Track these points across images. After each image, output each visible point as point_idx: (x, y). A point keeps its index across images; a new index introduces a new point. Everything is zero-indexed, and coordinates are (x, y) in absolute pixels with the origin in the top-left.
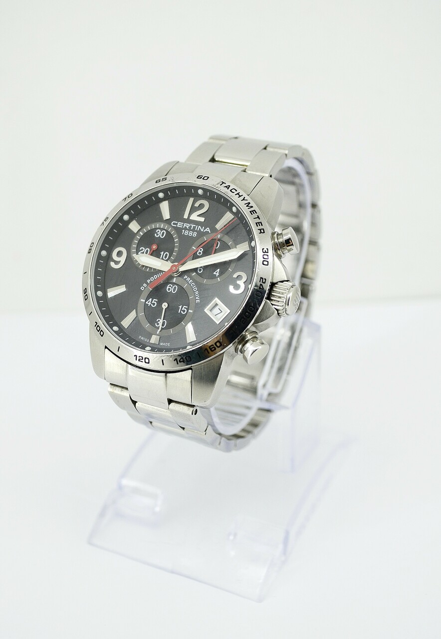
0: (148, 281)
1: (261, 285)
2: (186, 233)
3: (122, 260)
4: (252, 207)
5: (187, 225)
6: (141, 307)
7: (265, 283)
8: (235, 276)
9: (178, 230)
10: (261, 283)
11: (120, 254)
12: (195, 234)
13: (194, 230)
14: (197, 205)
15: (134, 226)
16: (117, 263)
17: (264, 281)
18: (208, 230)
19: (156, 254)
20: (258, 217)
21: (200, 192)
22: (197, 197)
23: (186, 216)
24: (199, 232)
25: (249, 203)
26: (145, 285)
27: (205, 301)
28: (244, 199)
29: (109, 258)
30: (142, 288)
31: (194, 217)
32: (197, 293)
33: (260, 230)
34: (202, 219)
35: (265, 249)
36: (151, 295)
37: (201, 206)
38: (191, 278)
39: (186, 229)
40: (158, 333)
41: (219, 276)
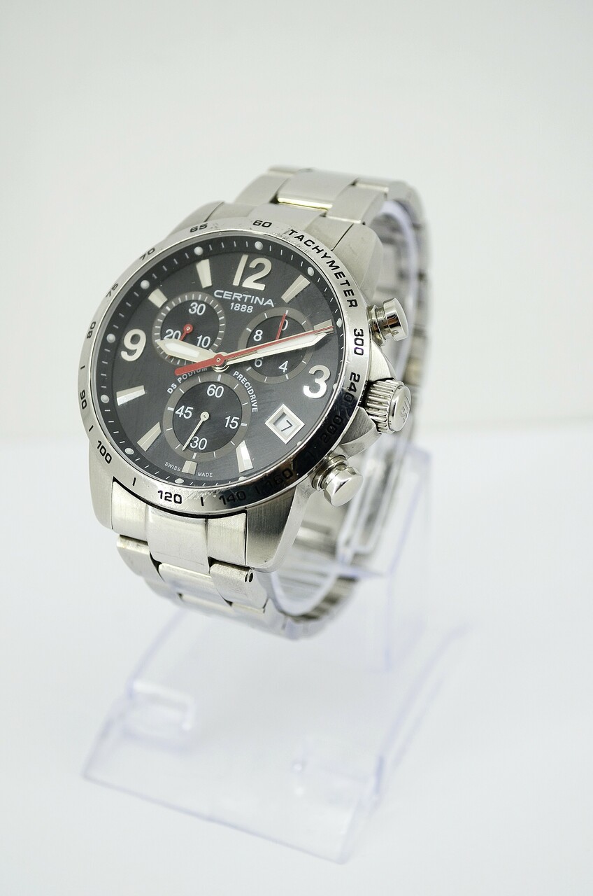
0: (179, 380)
1: (352, 384)
2: (237, 307)
3: (140, 348)
4: (338, 267)
5: (238, 296)
6: (168, 419)
7: (358, 381)
8: (312, 371)
9: (225, 304)
10: (353, 381)
11: (135, 339)
12: (250, 309)
13: (248, 303)
14: (253, 265)
15: (157, 298)
16: (131, 352)
17: (357, 379)
18: (270, 302)
19: (190, 339)
20: (347, 283)
21: (258, 245)
22: (254, 253)
23: (236, 283)
24: (257, 306)
25: (333, 262)
26: (174, 386)
27: (266, 410)
28: (325, 256)
29: (119, 345)
30: (170, 391)
31: (249, 283)
32: (254, 397)
33: (351, 301)
34: (261, 287)
35: (358, 331)
36: (184, 401)
37: (260, 267)
38: (245, 375)
39: (236, 301)
40: (194, 458)
41: (287, 372)
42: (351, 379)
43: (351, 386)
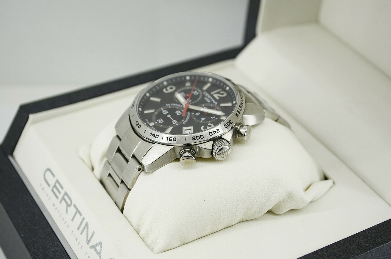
0: (172, 104)
1: (215, 131)
2: (206, 99)
3: (170, 91)
4: (242, 105)
5: (209, 97)
6: (159, 110)
7: (218, 132)
8: (209, 124)
9: (204, 96)
10: (216, 131)
11: (171, 88)
12: (209, 101)
13: (210, 100)
14: (221, 92)
15: (188, 84)
16: (167, 90)
17: (218, 131)
18: (216, 103)
19: (186, 98)
20: (241, 110)
21: (228, 88)
22: (224, 90)
23: (212, 93)
24: (211, 102)
25: (243, 103)
26: (169, 105)
27: (187, 125)
28: (242, 101)
29: (166, 87)
30: (167, 105)
31: (216, 96)
32: (187, 120)
33: (237, 114)
34: (218, 98)
35: (231, 122)
36: (168, 109)
37: (223, 94)
38: (191, 114)
39: (207, 97)
40: (155, 123)
41: (202, 121)
42: (216, 130)
43: (214, 132)
